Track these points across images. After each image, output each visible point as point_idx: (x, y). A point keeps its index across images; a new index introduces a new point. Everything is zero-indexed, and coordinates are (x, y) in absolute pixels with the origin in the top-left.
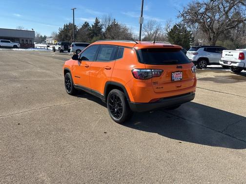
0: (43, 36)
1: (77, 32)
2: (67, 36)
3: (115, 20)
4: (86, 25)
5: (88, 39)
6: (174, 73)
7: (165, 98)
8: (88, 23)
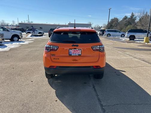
0: (101, 26)
1: (118, 23)
2: (111, 26)
3: (147, 12)
4: (126, 18)
5: (124, 27)
6: (71, 49)
7: (60, 67)
8: (127, 17)
